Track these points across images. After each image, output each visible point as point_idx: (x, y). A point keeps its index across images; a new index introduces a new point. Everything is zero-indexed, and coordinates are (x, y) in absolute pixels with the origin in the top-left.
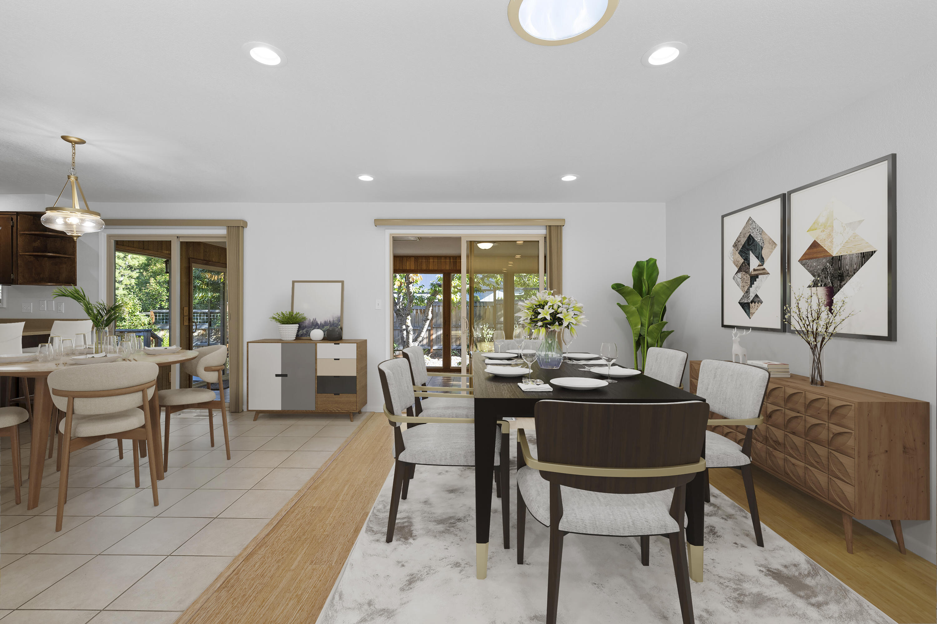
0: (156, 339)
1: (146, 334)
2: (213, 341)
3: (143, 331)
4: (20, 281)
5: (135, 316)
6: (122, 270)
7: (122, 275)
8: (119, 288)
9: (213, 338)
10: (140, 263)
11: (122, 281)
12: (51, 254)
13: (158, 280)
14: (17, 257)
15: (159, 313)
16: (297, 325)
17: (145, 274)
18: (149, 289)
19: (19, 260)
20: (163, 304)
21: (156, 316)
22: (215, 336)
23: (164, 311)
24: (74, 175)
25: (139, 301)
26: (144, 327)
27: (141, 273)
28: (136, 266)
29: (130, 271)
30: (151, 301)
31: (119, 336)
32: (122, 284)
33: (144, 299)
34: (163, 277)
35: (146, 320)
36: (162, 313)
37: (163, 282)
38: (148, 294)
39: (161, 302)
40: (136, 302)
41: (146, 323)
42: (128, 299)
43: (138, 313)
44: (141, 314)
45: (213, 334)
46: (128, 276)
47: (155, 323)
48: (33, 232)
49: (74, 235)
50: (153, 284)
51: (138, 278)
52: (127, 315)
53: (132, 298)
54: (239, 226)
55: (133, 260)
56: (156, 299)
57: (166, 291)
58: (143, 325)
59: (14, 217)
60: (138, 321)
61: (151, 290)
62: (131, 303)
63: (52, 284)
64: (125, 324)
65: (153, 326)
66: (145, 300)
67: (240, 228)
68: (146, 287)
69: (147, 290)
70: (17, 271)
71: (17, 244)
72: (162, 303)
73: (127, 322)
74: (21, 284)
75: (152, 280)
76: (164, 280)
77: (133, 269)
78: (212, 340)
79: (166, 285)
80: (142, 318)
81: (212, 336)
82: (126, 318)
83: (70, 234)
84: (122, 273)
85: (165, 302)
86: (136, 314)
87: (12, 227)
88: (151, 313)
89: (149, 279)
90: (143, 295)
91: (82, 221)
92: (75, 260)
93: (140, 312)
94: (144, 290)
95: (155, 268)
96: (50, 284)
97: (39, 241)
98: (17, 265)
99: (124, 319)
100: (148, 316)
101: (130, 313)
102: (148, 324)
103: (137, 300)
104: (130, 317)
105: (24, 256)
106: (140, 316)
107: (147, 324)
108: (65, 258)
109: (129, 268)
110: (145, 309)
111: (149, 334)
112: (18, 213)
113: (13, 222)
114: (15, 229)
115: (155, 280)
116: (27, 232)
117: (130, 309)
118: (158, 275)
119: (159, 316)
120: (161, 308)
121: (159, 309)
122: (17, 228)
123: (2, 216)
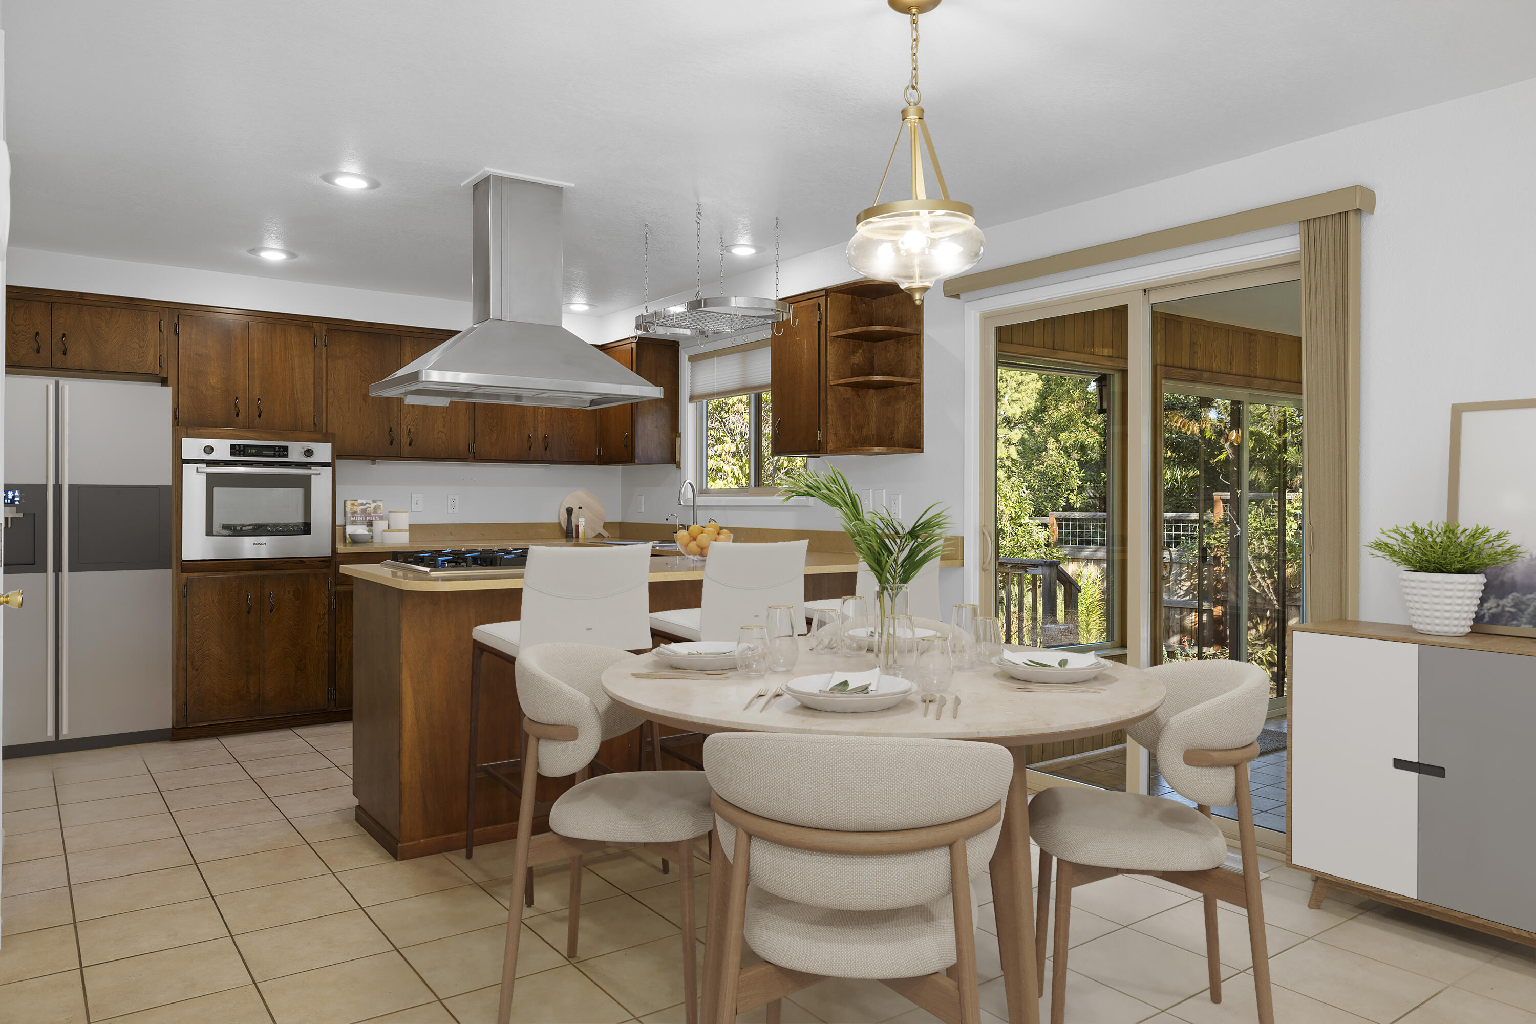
0: (1068, 585)
1: (1047, 571)
2: (1185, 595)
3: (1042, 565)
4: (831, 446)
5: (1021, 526)
9: (1185, 588)
10: (1024, 410)
12: (878, 378)
13: (1062, 443)
14: (826, 390)
15: (1067, 520)
16: (1481, 579)
17: (1037, 429)
18: (1045, 465)
19: (829, 397)
20: (1073, 497)
21: (1060, 527)
22: (1189, 584)
23: (1077, 515)
24: (915, 106)
25: (1028, 491)
26: (1038, 552)
27: (1031, 432)
28: (1017, 417)
30: (1050, 491)
33: (1036, 487)
34: (1073, 435)
35: (1041, 535)
36: (1073, 520)
37: (1073, 446)
38: (1043, 474)
39: (1069, 494)
40: (1023, 494)
41: (1042, 542)
42: (1009, 488)
43: (1026, 520)
44: (1032, 521)
45: (1183, 577)
46: (1003, 440)
47: (1061, 542)
48: (851, 331)
50: (1054, 453)
51: (1022, 441)
52: (1008, 524)
53: (1016, 483)
54: (1346, 213)
55: (1013, 404)
56: (1059, 485)
57: (1078, 469)
58: (1035, 547)
59: (820, 300)
60: (1026, 538)
61: (1050, 465)
62: (1014, 496)
63: (882, 448)
65: (1055, 551)
66: (1038, 490)
67: (1351, 216)
68: (1040, 460)
69: (1041, 466)
70: (826, 423)
71: (826, 362)
72: (1070, 496)
73: (1008, 539)
74: (831, 449)
75: (1051, 444)
76: (1074, 441)
77: (1012, 425)
78: (1182, 593)
79: (1077, 453)
80: (1035, 530)
81: (1181, 581)
82: (1006, 530)
85: (1075, 493)
86: (1023, 521)
87: (820, 323)
88: (1051, 519)
89: (1045, 441)
90: (1034, 477)
92: (920, 389)
93: (1030, 517)
94: (1037, 465)
95: (1056, 414)
96: (876, 449)
97: (860, 351)
98: (827, 408)
100: (1045, 526)
101: (1013, 519)
102: (1045, 544)
103: (1025, 490)
104: (1012, 528)
105: (836, 387)
106: (1030, 525)
107: (1043, 545)
108: (904, 384)
109: (1005, 424)
110: (1039, 512)
111: (1054, 571)
112: (826, 292)
113: (821, 314)
114: (823, 326)
115: (1058, 441)
117: (1012, 510)
118: (1063, 430)
119: (1067, 526)
120: (1069, 507)
121: (1065, 509)
122: (826, 325)
123: (803, 303)
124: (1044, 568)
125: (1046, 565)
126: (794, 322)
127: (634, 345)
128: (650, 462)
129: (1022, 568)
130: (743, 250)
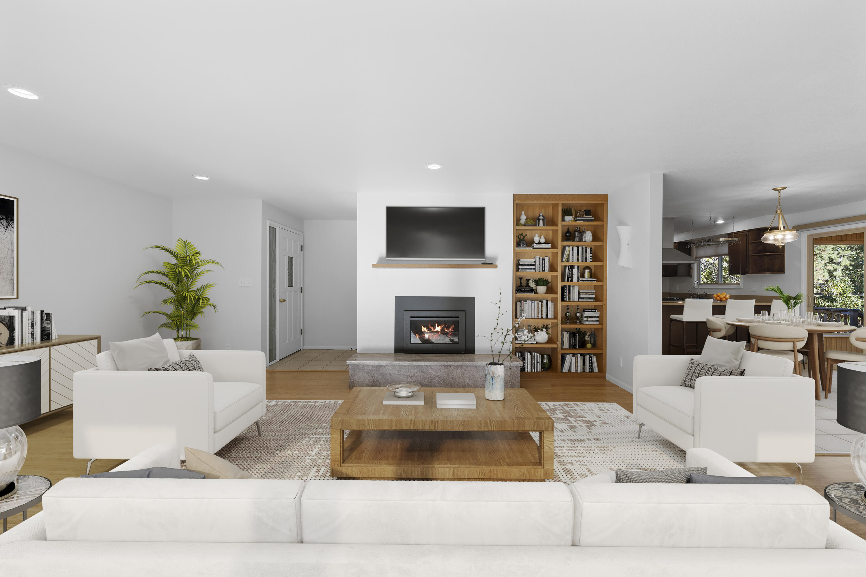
4: (750, 272)
5: (847, 297)
6: (841, 251)
7: (841, 257)
8: (837, 269)
11: (840, 262)
12: (768, 254)
14: (749, 256)
19: (750, 259)
24: (780, 209)
25: (852, 283)
29: (850, 251)
31: (825, 314)
32: (840, 265)
40: (848, 284)
44: (853, 295)
46: (847, 257)
48: (758, 241)
49: (779, 245)
59: (747, 233)
63: (769, 273)
64: (836, 304)
70: (749, 266)
71: (749, 249)
74: (751, 274)
77: (854, 249)
80: (855, 299)
83: (777, 245)
84: (840, 254)
86: (848, 295)
87: (746, 239)
91: (784, 235)
92: (784, 256)
93: (852, 293)
94: (860, 271)
96: (767, 273)
97: (762, 246)
98: (749, 262)
99: (835, 299)
101: (842, 294)
103: (849, 282)
104: (841, 298)
105: (753, 256)
106: (852, 297)
108: (778, 255)
109: (850, 249)
111: (856, 313)
112: (749, 230)
113: (747, 237)
114: (748, 240)
116: (754, 242)
122: (749, 240)
123: (740, 234)
124: (851, 312)
125: (853, 311)
126: (740, 242)
127: (677, 244)
128: (682, 276)
129: (839, 312)
130: (720, 222)
